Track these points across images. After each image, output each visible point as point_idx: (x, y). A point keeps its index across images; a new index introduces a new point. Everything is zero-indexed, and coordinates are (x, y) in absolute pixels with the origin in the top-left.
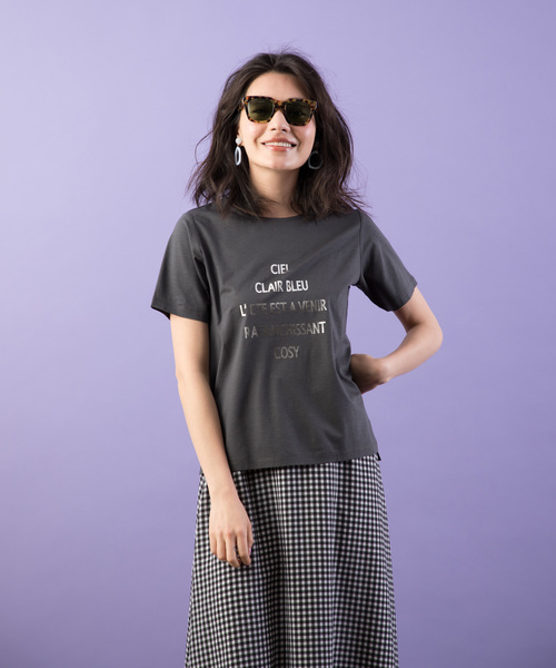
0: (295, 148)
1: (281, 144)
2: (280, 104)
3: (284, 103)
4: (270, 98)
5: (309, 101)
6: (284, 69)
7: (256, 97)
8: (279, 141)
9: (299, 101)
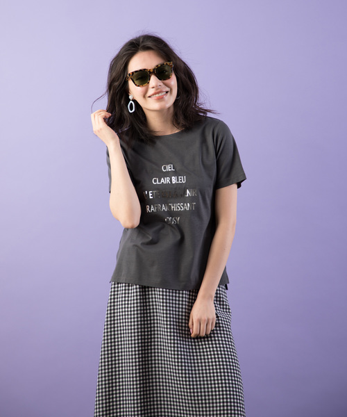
0: (169, 93)
1: (160, 94)
2: (152, 71)
3: (154, 70)
4: (145, 69)
5: (168, 63)
6: (146, 48)
7: (136, 72)
8: (158, 93)
9: (162, 65)
